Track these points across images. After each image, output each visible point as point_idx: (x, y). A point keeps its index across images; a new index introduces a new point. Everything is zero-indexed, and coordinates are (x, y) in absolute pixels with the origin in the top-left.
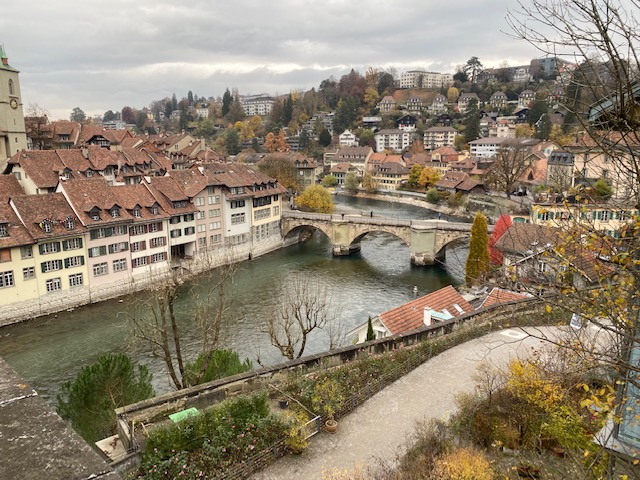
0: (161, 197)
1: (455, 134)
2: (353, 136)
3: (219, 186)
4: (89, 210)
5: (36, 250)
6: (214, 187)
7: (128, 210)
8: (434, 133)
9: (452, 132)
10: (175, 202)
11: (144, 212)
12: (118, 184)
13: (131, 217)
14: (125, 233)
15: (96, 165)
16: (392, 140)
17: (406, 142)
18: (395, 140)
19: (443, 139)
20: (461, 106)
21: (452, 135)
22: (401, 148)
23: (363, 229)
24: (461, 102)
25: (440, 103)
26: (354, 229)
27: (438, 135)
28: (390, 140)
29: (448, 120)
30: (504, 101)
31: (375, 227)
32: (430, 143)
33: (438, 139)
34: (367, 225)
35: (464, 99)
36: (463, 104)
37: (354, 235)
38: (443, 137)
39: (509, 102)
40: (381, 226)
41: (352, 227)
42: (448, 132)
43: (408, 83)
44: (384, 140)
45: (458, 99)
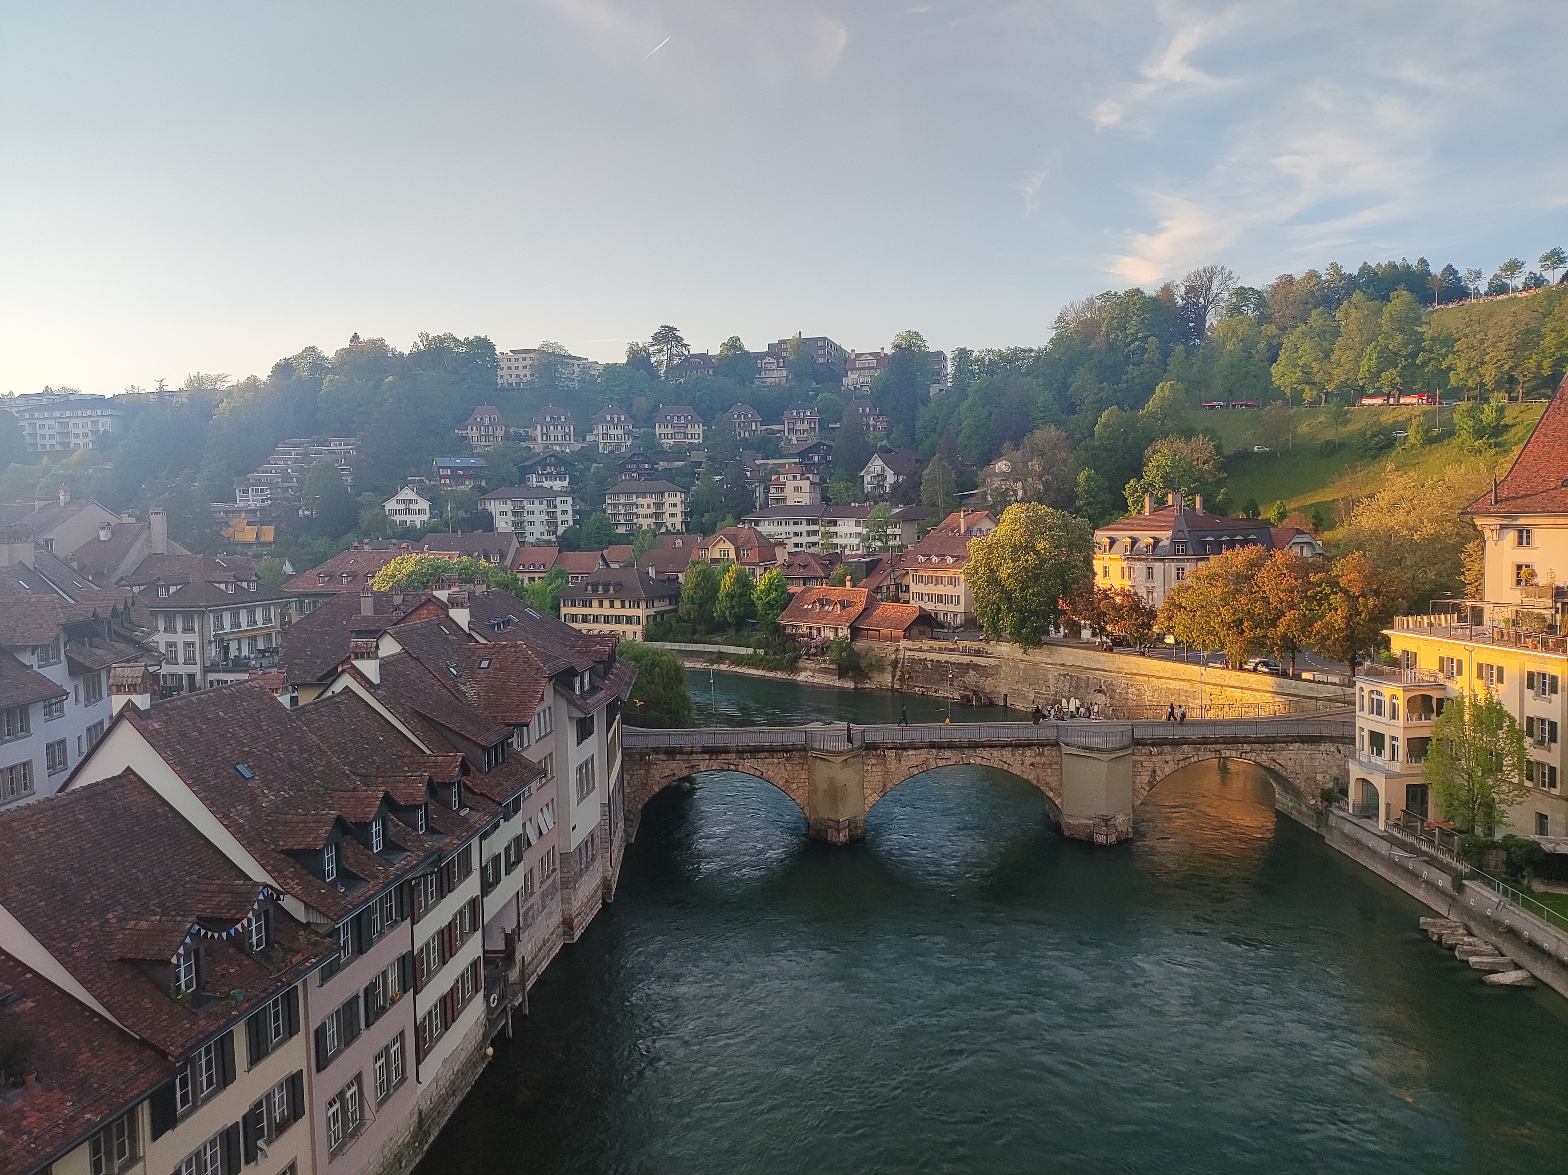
2: (424, 504)
4: (307, 842)
8: (630, 496)
9: (671, 494)
10: (490, 750)
14: (404, 917)
16: (532, 513)
17: (564, 517)
18: (537, 513)
19: (652, 510)
20: (662, 436)
21: (673, 500)
22: (554, 533)
23: (910, 764)
24: (662, 426)
25: (616, 427)
26: (879, 768)
27: (641, 501)
28: (525, 514)
29: (646, 466)
30: (754, 424)
31: (947, 753)
32: (623, 521)
33: (641, 511)
34: (923, 751)
35: (668, 418)
36: (666, 431)
37: (881, 784)
38: (652, 506)
39: (764, 428)
40: (966, 751)
41: (874, 761)
42: (663, 493)
43: (518, 376)
44: (510, 514)
45: (651, 418)
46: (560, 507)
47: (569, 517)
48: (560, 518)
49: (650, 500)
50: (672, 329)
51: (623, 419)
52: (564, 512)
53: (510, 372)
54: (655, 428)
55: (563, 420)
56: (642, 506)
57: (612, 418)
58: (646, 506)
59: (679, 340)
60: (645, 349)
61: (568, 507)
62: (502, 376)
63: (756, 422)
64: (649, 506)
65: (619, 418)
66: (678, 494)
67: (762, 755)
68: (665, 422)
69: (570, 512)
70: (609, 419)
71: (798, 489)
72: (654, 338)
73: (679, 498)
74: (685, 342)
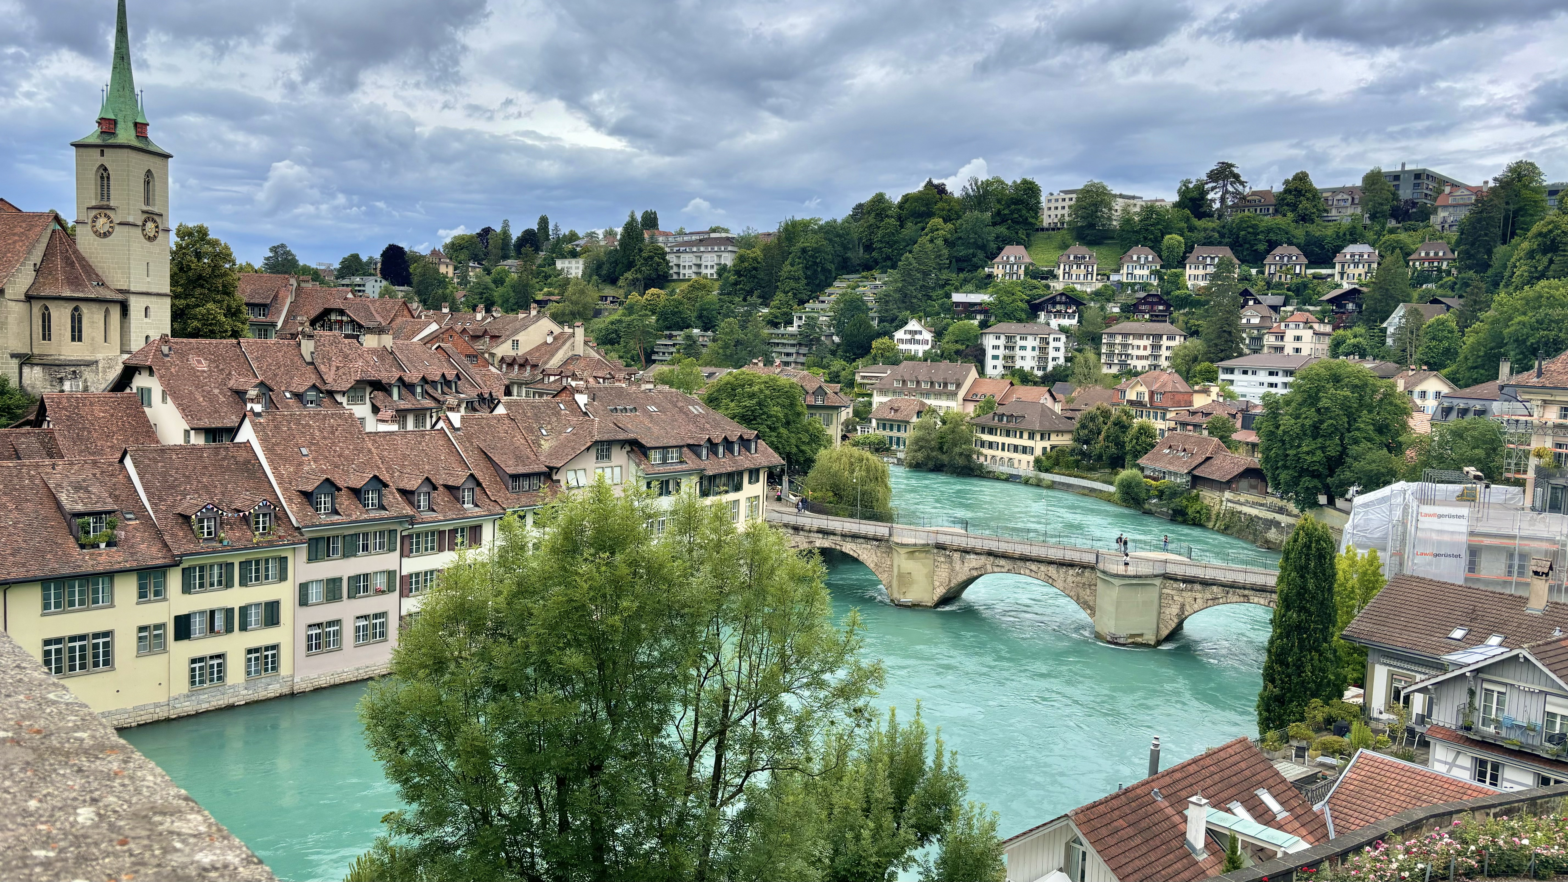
0: (483, 463)
1: (1178, 341)
2: (927, 336)
3: (623, 443)
4: (309, 488)
5: (174, 580)
6: (610, 443)
7: (403, 492)
8: (1125, 335)
9: (1171, 338)
10: (515, 477)
11: (441, 497)
12: (383, 428)
13: (408, 510)
14: (392, 550)
15: (329, 378)
16: (1023, 348)
17: (1056, 354)
18: (1029, 349)
19: (1148, 352)
20: (1191, 278)
21: (1171, 343)
22: (1045, 369)
24: (1192, 267)
26: (947, 566)
27: (1136, 342)
28: (1017, 348)
29: (1161, 308)
32: (1116, 361)
33: (1135, 352)
34: (983, 558)
35: (1201, 258)
36: (1197, 272)
37: (947, 580)
38: (1149, 348)
39: (1310, 271)
41: (943, 559)
42: (1161, 336)
43: (1061, 216)
44: (1002, 348)
45: (1184, 258)
46: (1052, 344)
47: (1061, 355)
48: (1052, 354)
49: (1146, 343)
50: (1229, 166)
51: (1151, 259)
52: (1057, 349)
53: (1055, 213)
54: (1184, 269)
55: (1087, 259)
56: (1138, 347)
57: (1139, 258)
58: (1142, 348)
59: (1236, 177)
60: (1199, 187)
61: (1061, 344)
62: (1049, 216)
63: (1301, 265)
64: (1145, 348)
66: (1177, 337)
67: (860, 540)
68: (1197, 264)
69: (1062, 350)
70: (1135, 259)
71: (1298, 338)
72: (1211, 175)
73: (1176, 342)
74: (1244, 179)
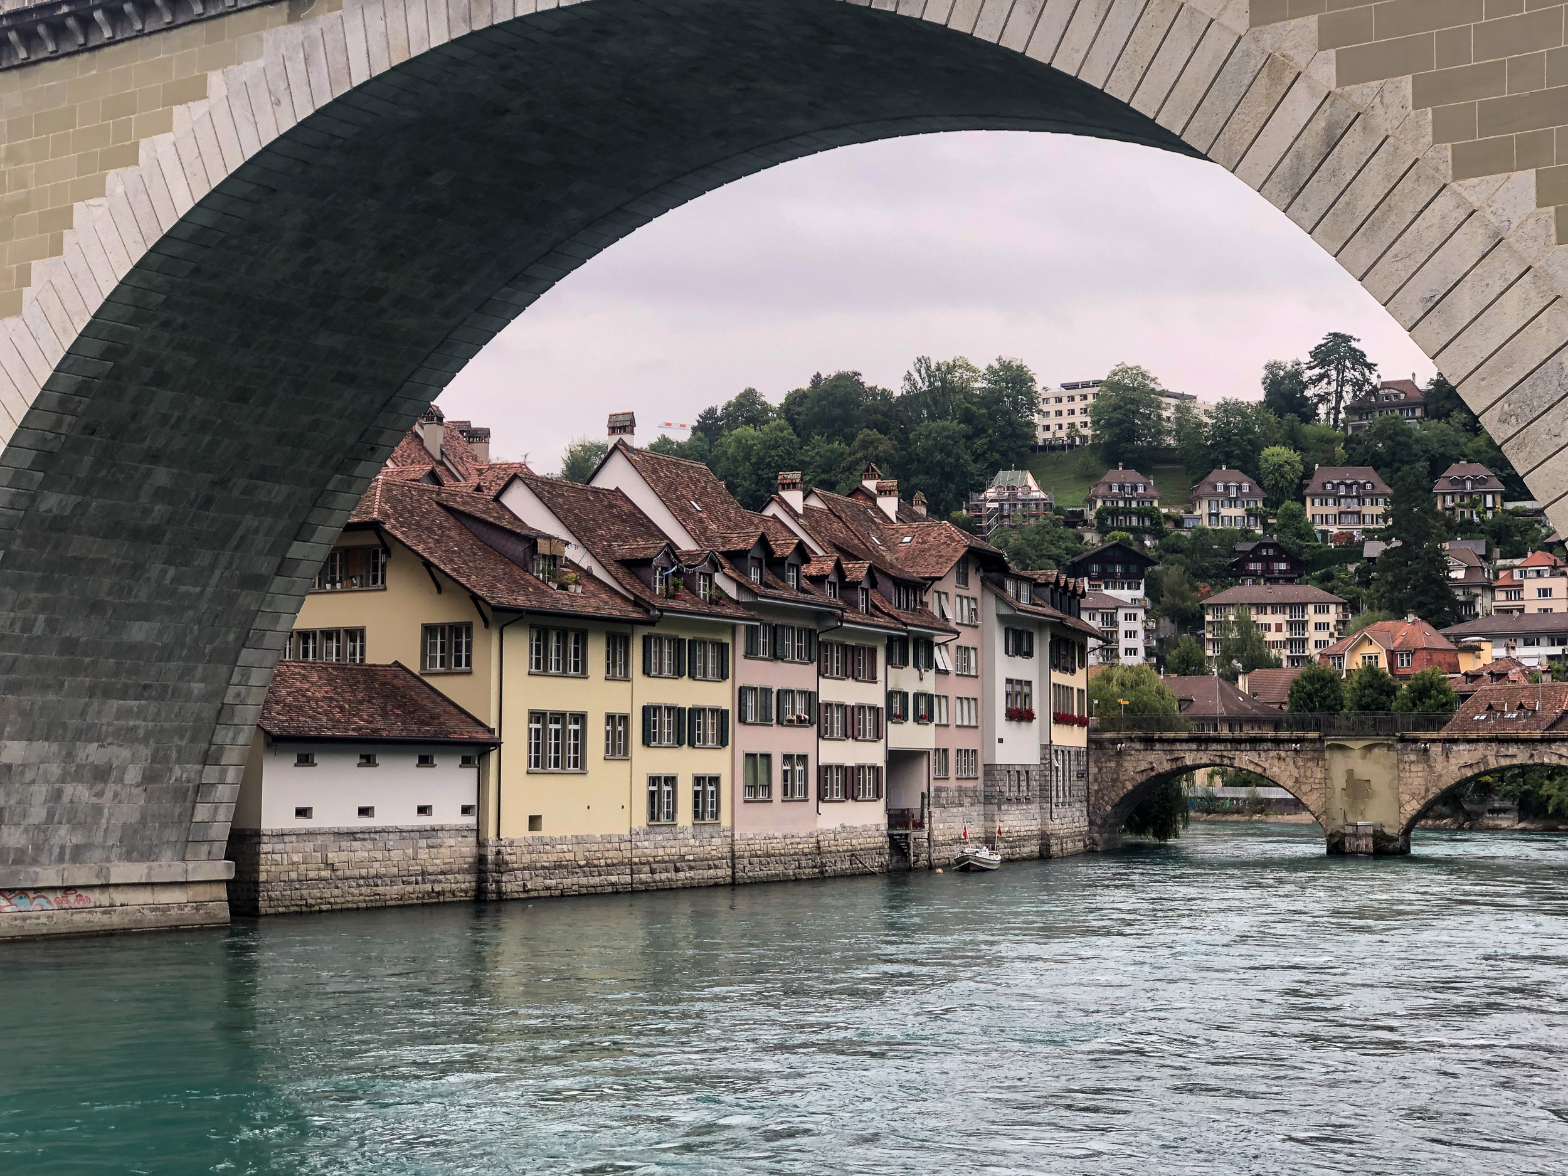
4: (741, 547)
5: (637, 653)
6: (970, 559)
7: (810, 579)
8: (1243, 608)
9: (1321, 608)
10: (897, 585)
13: (833, 600)
14: (812, 660)
17: (1130, 643)
19: (1284, 635)
20: (1318, 519)
21: (1322, 618)
23: (1462, 762)
24: (1317, 501)
25: (1233, 502)
26: (1420, 767)
27: (1266, 619)
29: (1283, 566)
30: (1489, 498)
31: (1512, 749)
33: (1264, 636)
34: (1481, 746)
35: (1329, 487)
36: (1324, 510)
37: (1423, 789)
38: (1284, 628)
39: (1510, 506)
40: (1540, 747)
41: (1413, 757)
42: (1304, 605)
43: (1072, 425)
45: (1301, 487)
46: (1123, 625)
47: (1139, 643)
48: (1124, 643)
49: (1282, 618)
50: (1347, 339)
51: (1246, 490)
52: (1130, 634)
53: (1060, 420)
54: (1304, 504)
55: (1141, 491)
56: (1267, 627)
57: (1227, 488)
58: (1273, 628)
59: (1358, 358)
60: (1296, 375)
61: (1137, 626)
62: (1047, 428)
63: (1493, 493)
64: (1279, 628)
65: (1239, 488)
66: (1332, 608)
67: (1265, 746)
68: (1323, 497)
69: (1141, 634)
70: (1220, 490)
71: (1545, 593)
72: (1314, 354)
73: (1332, 616)
74: (1369, 360)
